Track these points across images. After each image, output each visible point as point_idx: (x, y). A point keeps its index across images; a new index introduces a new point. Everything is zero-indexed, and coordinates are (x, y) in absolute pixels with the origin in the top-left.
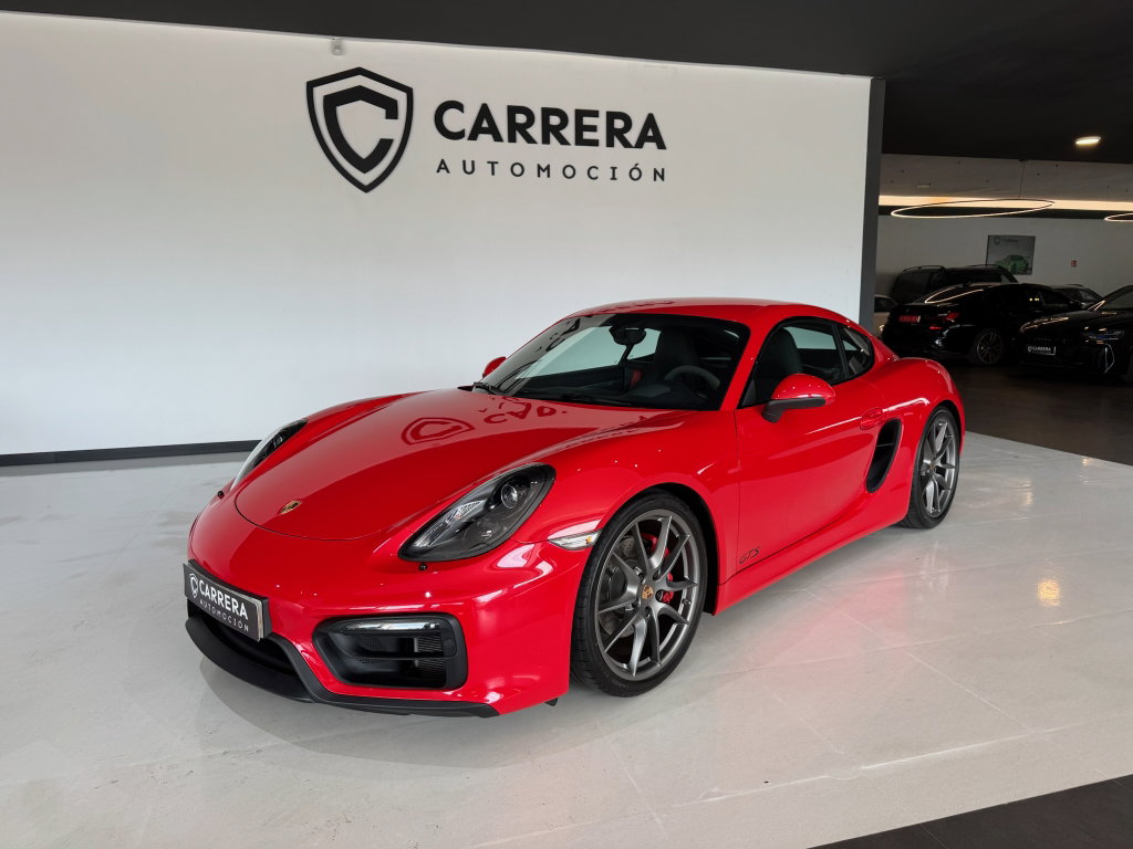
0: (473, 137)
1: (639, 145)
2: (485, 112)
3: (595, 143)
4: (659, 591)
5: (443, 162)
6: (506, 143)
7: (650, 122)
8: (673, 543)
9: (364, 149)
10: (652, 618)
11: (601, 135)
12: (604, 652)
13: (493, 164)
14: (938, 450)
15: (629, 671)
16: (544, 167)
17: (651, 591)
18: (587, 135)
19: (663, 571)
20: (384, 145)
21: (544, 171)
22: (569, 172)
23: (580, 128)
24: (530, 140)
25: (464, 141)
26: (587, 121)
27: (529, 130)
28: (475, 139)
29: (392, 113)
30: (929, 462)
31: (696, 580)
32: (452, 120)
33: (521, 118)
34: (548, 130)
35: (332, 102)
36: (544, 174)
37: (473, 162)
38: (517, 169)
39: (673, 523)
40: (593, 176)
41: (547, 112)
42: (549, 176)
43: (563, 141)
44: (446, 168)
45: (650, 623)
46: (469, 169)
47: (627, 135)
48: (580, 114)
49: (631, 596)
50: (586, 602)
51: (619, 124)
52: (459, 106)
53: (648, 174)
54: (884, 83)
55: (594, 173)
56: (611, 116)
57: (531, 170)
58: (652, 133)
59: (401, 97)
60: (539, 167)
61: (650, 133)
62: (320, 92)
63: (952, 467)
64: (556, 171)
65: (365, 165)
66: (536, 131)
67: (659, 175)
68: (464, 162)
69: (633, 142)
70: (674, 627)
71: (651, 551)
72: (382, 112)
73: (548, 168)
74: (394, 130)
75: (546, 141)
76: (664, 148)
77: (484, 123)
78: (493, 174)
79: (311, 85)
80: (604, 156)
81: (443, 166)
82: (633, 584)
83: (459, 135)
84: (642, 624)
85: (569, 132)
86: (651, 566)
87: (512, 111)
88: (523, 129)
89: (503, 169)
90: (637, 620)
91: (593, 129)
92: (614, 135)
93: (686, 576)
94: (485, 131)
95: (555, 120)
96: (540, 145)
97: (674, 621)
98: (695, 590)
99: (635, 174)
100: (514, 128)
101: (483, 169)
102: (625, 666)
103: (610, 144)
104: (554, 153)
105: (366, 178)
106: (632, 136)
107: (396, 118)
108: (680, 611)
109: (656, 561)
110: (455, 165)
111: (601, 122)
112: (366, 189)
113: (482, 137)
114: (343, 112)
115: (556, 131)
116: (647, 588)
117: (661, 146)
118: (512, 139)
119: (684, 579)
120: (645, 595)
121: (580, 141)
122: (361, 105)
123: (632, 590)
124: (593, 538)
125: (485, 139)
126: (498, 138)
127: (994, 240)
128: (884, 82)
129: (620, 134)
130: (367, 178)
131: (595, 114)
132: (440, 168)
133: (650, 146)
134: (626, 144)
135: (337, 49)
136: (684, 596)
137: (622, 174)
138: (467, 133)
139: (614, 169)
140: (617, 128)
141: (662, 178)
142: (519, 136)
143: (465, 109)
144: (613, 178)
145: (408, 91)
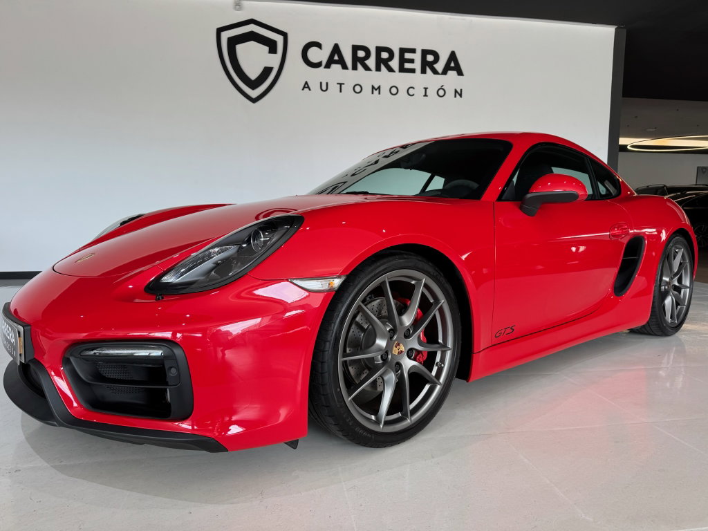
0: (328, 66)
1: (445, 72)
2: (336, 49)
3: (413, 71)
4: (411, 350)
5: (306, 83)
6: (350, 71)
7: (453, 56)
8: (425, 306)
9: (253, 74)
10: (402, 374)
11: (417, 65)
12: (348, 400)
13: (341, 84)
14: (676, 271)
15: (378, 422)
16: (376, 87)
17: (402, 348)
18: (407, 65)
19: (415, 331)
20: (267, 71)
21: (376, 90)
22: (394, 90)
23: (403, 61)
24: (367, 68)
25: (322, 68)
26: (407, 56)
27: (367, 62)
28: (329, 68)
29: (273, 50)
30: (667, 279)
31: (450, 344)
32: (314, 55)
33: (361, 54)
34: (379, 61)
35: (233, 42)
36: (376, 92)
37: (327, 83)
38: (358, 89)
39: (426, 286)
40: (411, 93)
41: (379, 50)
42: (379, 93)
43: (390, 70)
44: (308, 87)
45: (400, 378)
46: (324, 88)
47: (436, 66)
48: (403, 51)
49: (380, 349)
50: (329, 347)
51: (430, 58)
52: (319, 45)
53: (450, 93)
54: (624, 32)
55: (411, 91)
56: (425, 53)
57: (367, 89)
58: (453, 64)
59: (279, 39)
60: (373, 87)
61: (452, 65)
62: (225, 35)
63: (687, 287)
64: (385, 90)
65: (254, 84)
66: (371, 62)
67: (458, 93)
68: (321, 83)
69: (440, 70)
70: (427, 387)
71: (402, 310)
72: (266, 49)
73: (379, 88)
74: (274, 60)
75: (378, 69)
76: (462, 75)
77: (336, 57)
78: (341, 91)
79: (220, 31)
80: (419, 80)
81: (306, 86)
82: (383, 337)
83: (318, 65)
84: (391, 377)
85: (395, 64)
86: (401, 323)
87: (356, 48)
88: (362, 61)
89: (347, 88)
90: (384, 373)
91: (412, 61)
92: (425, 65)
93: (440, 341)
94: (336, 62)
95: (385, 55)
96: (374, 72)
97: (427, 382)
98: (449, 354)
99: (441, 93)
100: (356, 60)
101: (334, 88)
102: (373, 417)
103: (423, 71)
104: (384, 78)
106: (440, 66)
107: (276, 53)
108: (434, 373)
109: (407, 320)
110: (314, 85)
111: (417, 57)
112: (254, 100)
113: (333, 66)
114: (241, 49)
115: (386, 63)
116: (398, 345)
117: (460, 73)
118: (355, 68)
119: (438, 343)
120: (395, 351)
121: (402, 69)
122: (252, 44)
123: (381, 343)
124: (337, 282)
125: (336, 68)
126: (345, 67)
127: (701, 171)
128: (625, 30)
129: (431, 65)
130: (254, 94)
131: (413, 51)
132: (304, 87)
133: (452, 74)
134: (435, 72)
135: (238, 7)
136: (438, 359)
137: (432, 92)
138: (324, 64)
139: (426, 89)
140: (429, 61)
141: (461, 95)
142: (359, 66)
143: (323, 47)
144: (426, 95)
145: (285, 35)
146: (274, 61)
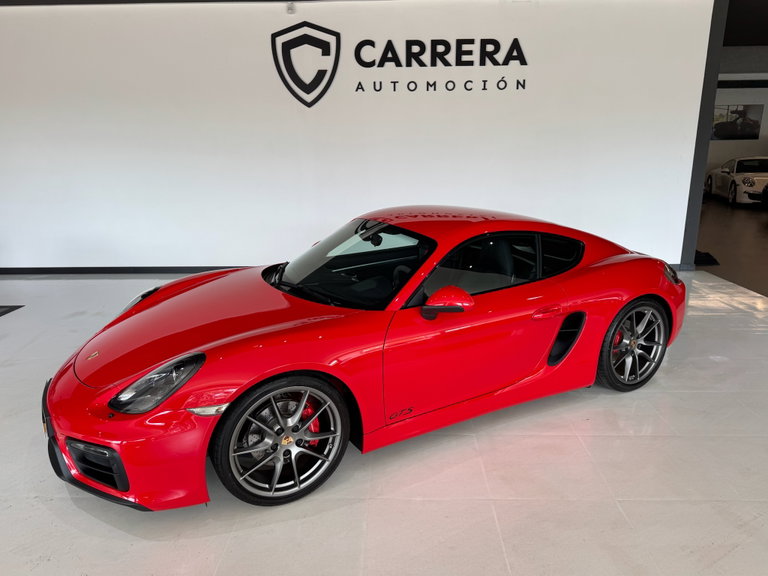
0: (381, 64)
1: (506, 63)
2: (390, 46)
3: (471, 63)
4: (300, 440)
5: (360, 83)
6: (404, 68)
7: (516, 44)
9: (308, 77)
10: (290, 457)
11: (476, 57)
13: (395, 83)
14: (640, 332)
16: (431, 83)
17: (291, 439)
18: (465, 58)
20: (321, 74)
21: (431, 86)
22: (450, 86)
23: (460, 53)
24: (422, 64)
25: (375, 67)
26: (465, 47)
27: (421, 57)
28: (382, 66)
29: (326, 52)
32: (368, 54)
33: (416, 49)
34: (435, 55)
35: (288, 46)
36: (431, 89)
37: (381, 83)
38: (412, 86)
40: (468, 87)
41: (435, 43)
42: (435, 90)
43: (446, 64)
44: (362, 88)
45: (288, 461)
46: (378, 88)
47: (496, 56)
48: (460, 43)
49: (268, 444)
51: (490, 48)
52: (371, 43)
53: (512, 84)
55: (469, 86)
56: (484, 43)
57: (422, 86)
58: (516, 53)
59: (332, 40)
60: (428, 84)
61: (515, 54)
62: (280, 40)
64: (441, 86)
65: (308, 89)
66: (426, 57)
67: (521, 84)
68: (374, 83)
69: (501, 61)
72: (320, 51)
73: (435, 84)
75: (434, 64)
76: (526, 64)
77: (389, 54)
78: (395, 90)
79: (274, 36)
80: (477, 73)
81: (360, 87)
82: (270, 437)
83: (371, 64)
84: (281, 459)
85: (451, 57)
86: (287, 424)
87: (410, 44)
88: (417, 57)
89: (402, 86)
90: (274, 457)
91: (470, 53)
92: (485, 56)
93: (332, 429)
94: (390, 60)
95: (441, 49)
96: (429, 67)
99: (502, 85)
100: (410, 55)
101: (388, 87)
102: (266, 486)
103: (483, 63)
104: (440, 73)
105: (309, 98)
106: (500, 57)
107: (329, 55)
109: (292, 422)
110: (368, 86)
111: (476, 48)
112: (309, 105)
113: (387, 64)
115: (442, 56)
116: (287, 438)
117: (523, 62)
118: (409, 64)
119: (331, 431)
120: (284, 442)
121: (459, 62)
122: (306, 47)
124: (224, 407)
125: (390, 65)
126: (399, 64)
129: (491, 56)
131: (471, 42)
132: (358, 88)
133: (515, 64)
134: (495, 63)
135: (291, 10)
136: (330, 442)
137: (491, 85)
138: (377, 62)
139: (485, 82)
140: (489, 51)
141: (523, 87)
142: (414, 62)
143: (376, 45)
144: (484, 89)
145: (337, 35)
146: (327, 63)
